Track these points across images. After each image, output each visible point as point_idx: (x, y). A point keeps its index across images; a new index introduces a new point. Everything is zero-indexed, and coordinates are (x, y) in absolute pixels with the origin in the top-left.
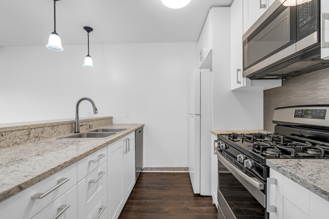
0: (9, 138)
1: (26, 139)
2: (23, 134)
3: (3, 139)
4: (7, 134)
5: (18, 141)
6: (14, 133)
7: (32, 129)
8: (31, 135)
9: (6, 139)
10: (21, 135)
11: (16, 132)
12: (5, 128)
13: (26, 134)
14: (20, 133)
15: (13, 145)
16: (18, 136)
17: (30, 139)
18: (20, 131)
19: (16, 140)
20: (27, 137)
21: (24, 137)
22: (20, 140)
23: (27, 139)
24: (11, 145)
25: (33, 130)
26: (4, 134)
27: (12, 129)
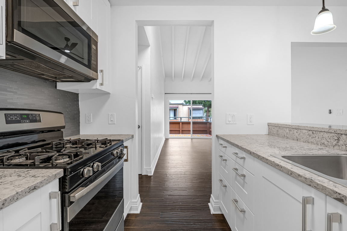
0: (318, 137)
1: (334, 144)
2: (331, 138)
3: (314, 136)
4: (316, 133)
5: (326, 143)
6: (322, 133)
7: (342, 134)
8: (341, 142)
9: (316, 137)
10: (329, 137)
11: (324, 133)
12: (313, 127)
13: (334, 139)
14: (328, 135)
15: (321, 144)
16: (326, 138)
17: (339, 146)
18: (328, 133)
19: (323, 141)
20: (335, 142)
21: (332, 141)
22: (328, 142)
23: (336, 145)
24: (319, 144)
25: (343, 136)
26: (314, 132)
27: (318, 129)
